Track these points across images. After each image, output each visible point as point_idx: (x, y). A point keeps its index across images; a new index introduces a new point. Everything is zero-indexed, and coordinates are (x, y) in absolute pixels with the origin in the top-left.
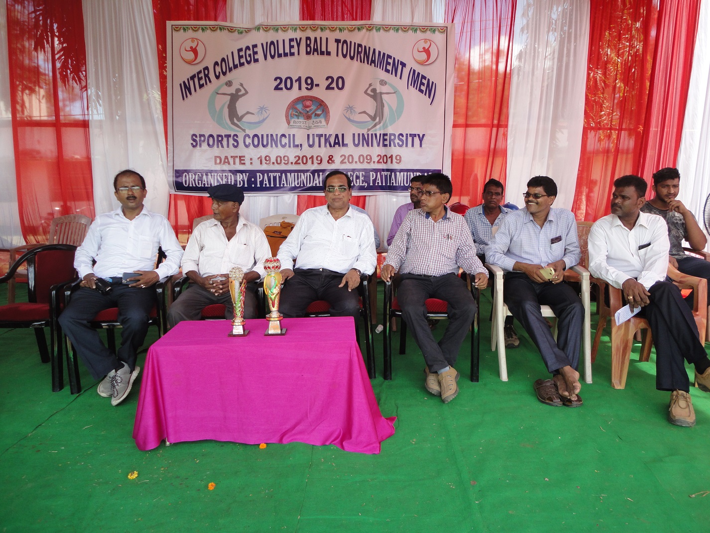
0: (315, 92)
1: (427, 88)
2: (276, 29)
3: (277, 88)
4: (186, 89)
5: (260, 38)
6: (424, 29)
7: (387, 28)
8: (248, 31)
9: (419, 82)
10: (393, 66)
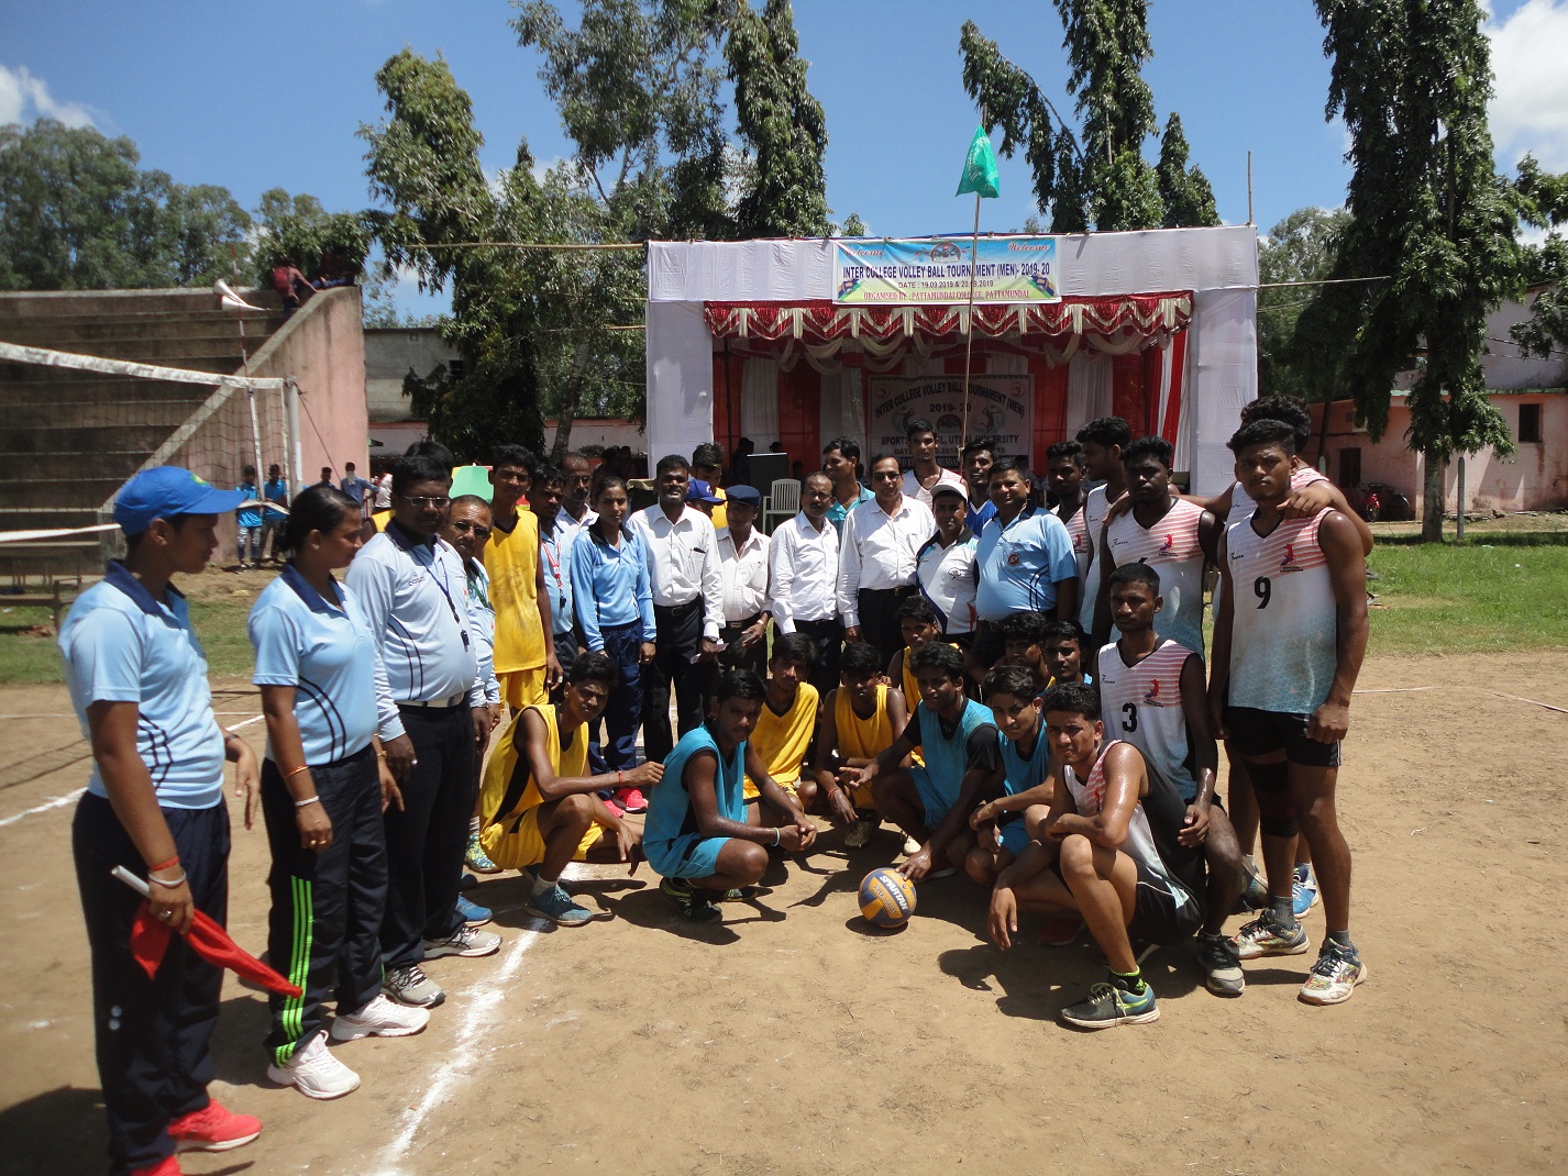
0: (953, 412)
1: (1019, 409)
2: (931, 378)
3: (931, 411)
4: (879, 412)
5: (920, 383)
6: (1016, 377)
7: (994, 377)
8: (915, 380)
9: (1014, 405)
10: (1001, 398)
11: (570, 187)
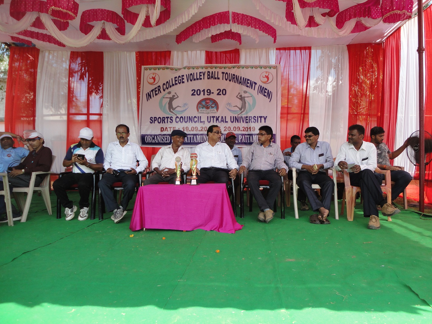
0: (211, 96)
1: (268, 94)
2: (193, 68)
3: (193, 95)
4: (149, 96)
5: (186, 72)
6: (265, 67)
7: (247, 67)
8: (180, 69)
9: (264, 91)
10: (251, 84)
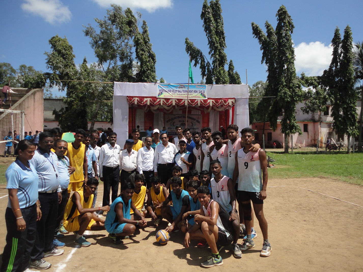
0: (184, 122)
1: (199, 122)
2: (179, 115)
3: (179, 122)
4: (167, 122)
5: (177, 116)
6: (198, 115)
7: (193, 115)
8: (175, 115)
9: (197, 121)
10: (195, 119)
11: (96, 68)
